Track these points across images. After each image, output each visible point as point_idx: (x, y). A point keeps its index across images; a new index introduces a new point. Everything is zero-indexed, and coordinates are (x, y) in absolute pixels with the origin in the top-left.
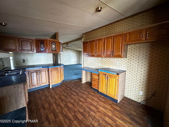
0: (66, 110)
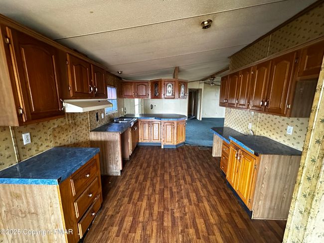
0: (157, 198)
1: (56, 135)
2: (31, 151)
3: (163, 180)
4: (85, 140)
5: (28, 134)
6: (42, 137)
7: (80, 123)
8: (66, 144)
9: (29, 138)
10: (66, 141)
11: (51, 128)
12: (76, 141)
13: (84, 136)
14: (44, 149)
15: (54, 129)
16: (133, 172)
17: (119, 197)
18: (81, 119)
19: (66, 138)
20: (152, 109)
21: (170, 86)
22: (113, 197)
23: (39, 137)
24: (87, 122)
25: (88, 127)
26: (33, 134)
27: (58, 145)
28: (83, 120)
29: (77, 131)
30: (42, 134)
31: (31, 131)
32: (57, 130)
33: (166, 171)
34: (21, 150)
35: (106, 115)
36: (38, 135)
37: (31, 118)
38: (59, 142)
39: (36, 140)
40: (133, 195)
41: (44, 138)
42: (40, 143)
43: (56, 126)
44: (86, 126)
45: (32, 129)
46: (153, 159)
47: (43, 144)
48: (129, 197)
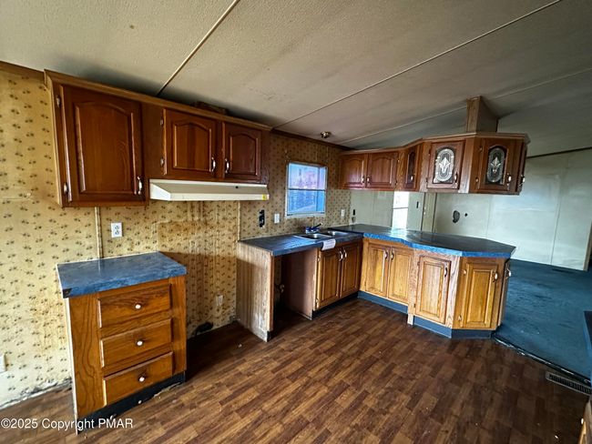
0: (272, 432)
1: (166, 234)
2: (121, 248)
3: (329, 401)
4: (225, 254)
5: (120, 225)
6: (141, 233)
7: (218, 223)
8: (183, 251)
9: (120, 230)
10: (183, 246)
11: (159, 222)
12: (203, 252)
13: (224, 247)
14: (141, 249)
15: (163, 225)
16: (292, 348)
17: (222, 381)
18: (220, 217)
19: (184, 243)
20: (455, 221)
21: (446, 155)
22: (217, 374)
23: (137, 230)
24: (233, 223)
25: (235, 234)
26: (127, 226)
27: (166, 250)
28: (224, 218)
29: (207, 235)
30: (140, 228)
31: (125, 221)
32: (168, 227)
33: (357, 385)
34: (106, 243)
35: (287, 217)
36: (134, 228)
37: (78, 199)
38: (169, 246)
39: (130, 234)
40: (243, 392)
41: (143, 235)
42: (136, 241)
43: (167, 221)
44: (229, 230)
45: (127, 219)
46: (358, 340)
47: (141, 243)
48: (234, 393)
